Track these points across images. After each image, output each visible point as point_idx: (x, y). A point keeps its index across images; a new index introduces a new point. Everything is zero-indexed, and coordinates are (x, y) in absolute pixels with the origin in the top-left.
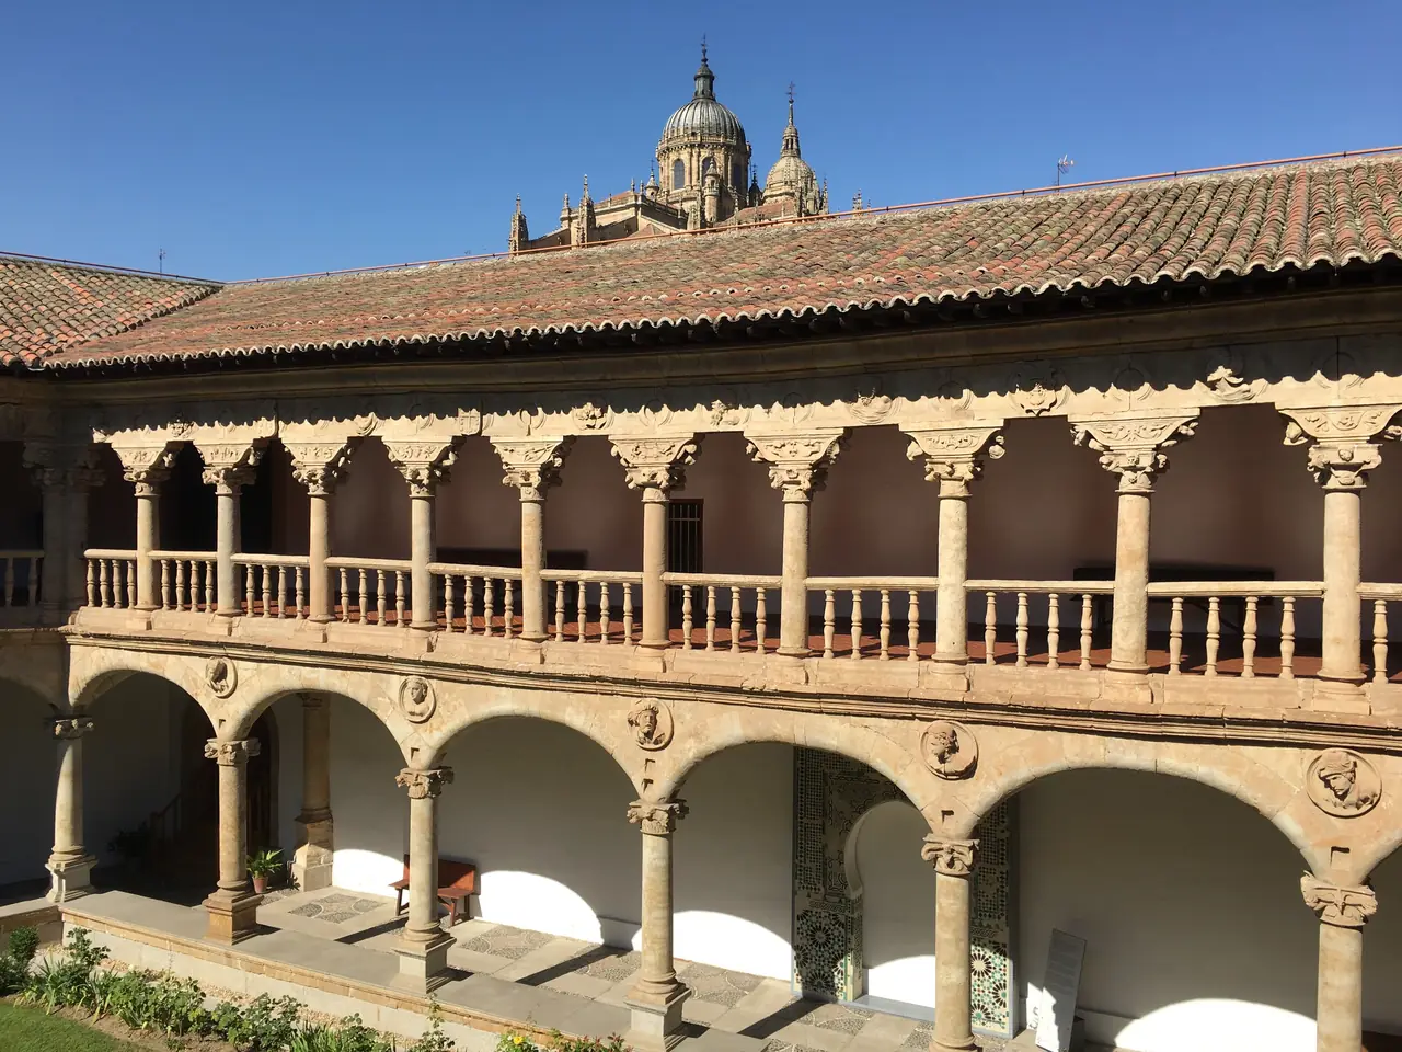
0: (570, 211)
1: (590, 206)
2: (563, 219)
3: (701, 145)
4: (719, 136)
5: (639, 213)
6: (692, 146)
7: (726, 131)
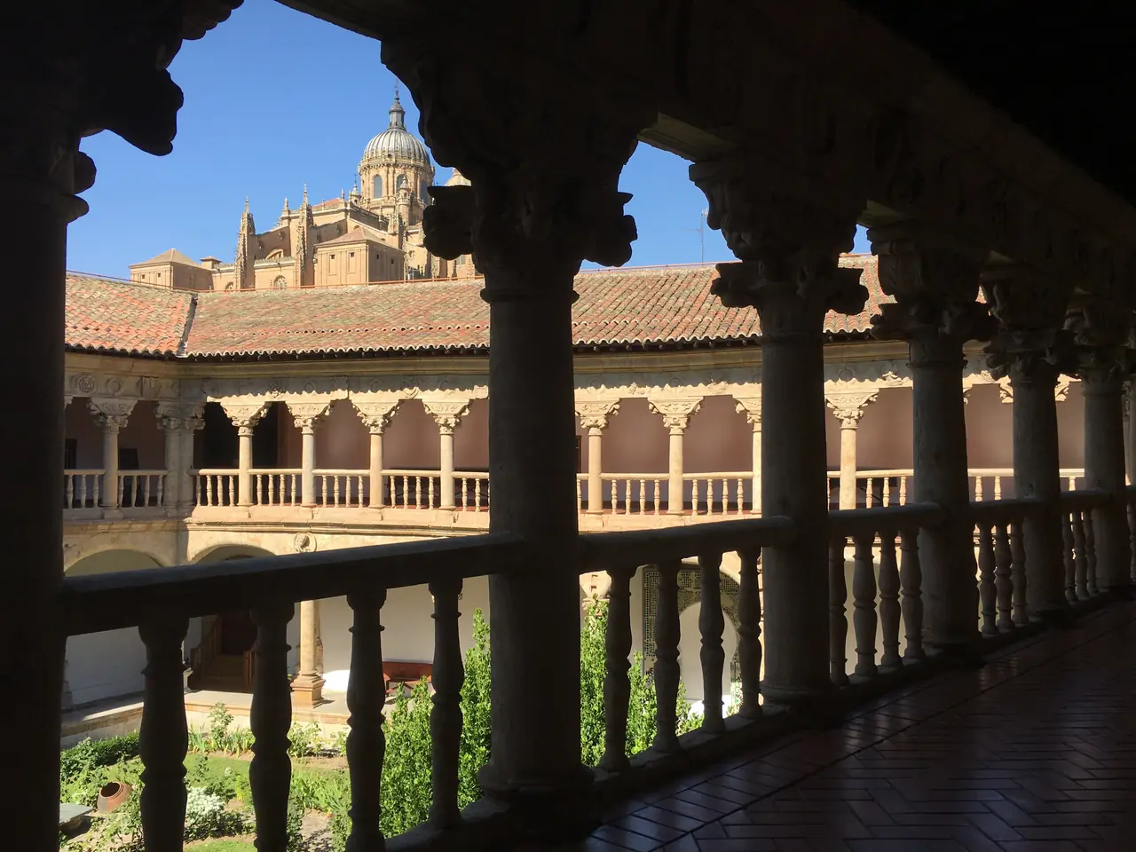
0: (289, 212)
1: (309, 210)
2: (283, 219)
3: (396, 165)
4: (409, 158)
5: (348, 216)
6: (388, 165)
7: (415, 155)
